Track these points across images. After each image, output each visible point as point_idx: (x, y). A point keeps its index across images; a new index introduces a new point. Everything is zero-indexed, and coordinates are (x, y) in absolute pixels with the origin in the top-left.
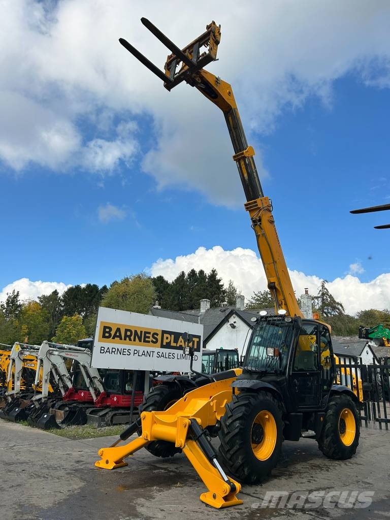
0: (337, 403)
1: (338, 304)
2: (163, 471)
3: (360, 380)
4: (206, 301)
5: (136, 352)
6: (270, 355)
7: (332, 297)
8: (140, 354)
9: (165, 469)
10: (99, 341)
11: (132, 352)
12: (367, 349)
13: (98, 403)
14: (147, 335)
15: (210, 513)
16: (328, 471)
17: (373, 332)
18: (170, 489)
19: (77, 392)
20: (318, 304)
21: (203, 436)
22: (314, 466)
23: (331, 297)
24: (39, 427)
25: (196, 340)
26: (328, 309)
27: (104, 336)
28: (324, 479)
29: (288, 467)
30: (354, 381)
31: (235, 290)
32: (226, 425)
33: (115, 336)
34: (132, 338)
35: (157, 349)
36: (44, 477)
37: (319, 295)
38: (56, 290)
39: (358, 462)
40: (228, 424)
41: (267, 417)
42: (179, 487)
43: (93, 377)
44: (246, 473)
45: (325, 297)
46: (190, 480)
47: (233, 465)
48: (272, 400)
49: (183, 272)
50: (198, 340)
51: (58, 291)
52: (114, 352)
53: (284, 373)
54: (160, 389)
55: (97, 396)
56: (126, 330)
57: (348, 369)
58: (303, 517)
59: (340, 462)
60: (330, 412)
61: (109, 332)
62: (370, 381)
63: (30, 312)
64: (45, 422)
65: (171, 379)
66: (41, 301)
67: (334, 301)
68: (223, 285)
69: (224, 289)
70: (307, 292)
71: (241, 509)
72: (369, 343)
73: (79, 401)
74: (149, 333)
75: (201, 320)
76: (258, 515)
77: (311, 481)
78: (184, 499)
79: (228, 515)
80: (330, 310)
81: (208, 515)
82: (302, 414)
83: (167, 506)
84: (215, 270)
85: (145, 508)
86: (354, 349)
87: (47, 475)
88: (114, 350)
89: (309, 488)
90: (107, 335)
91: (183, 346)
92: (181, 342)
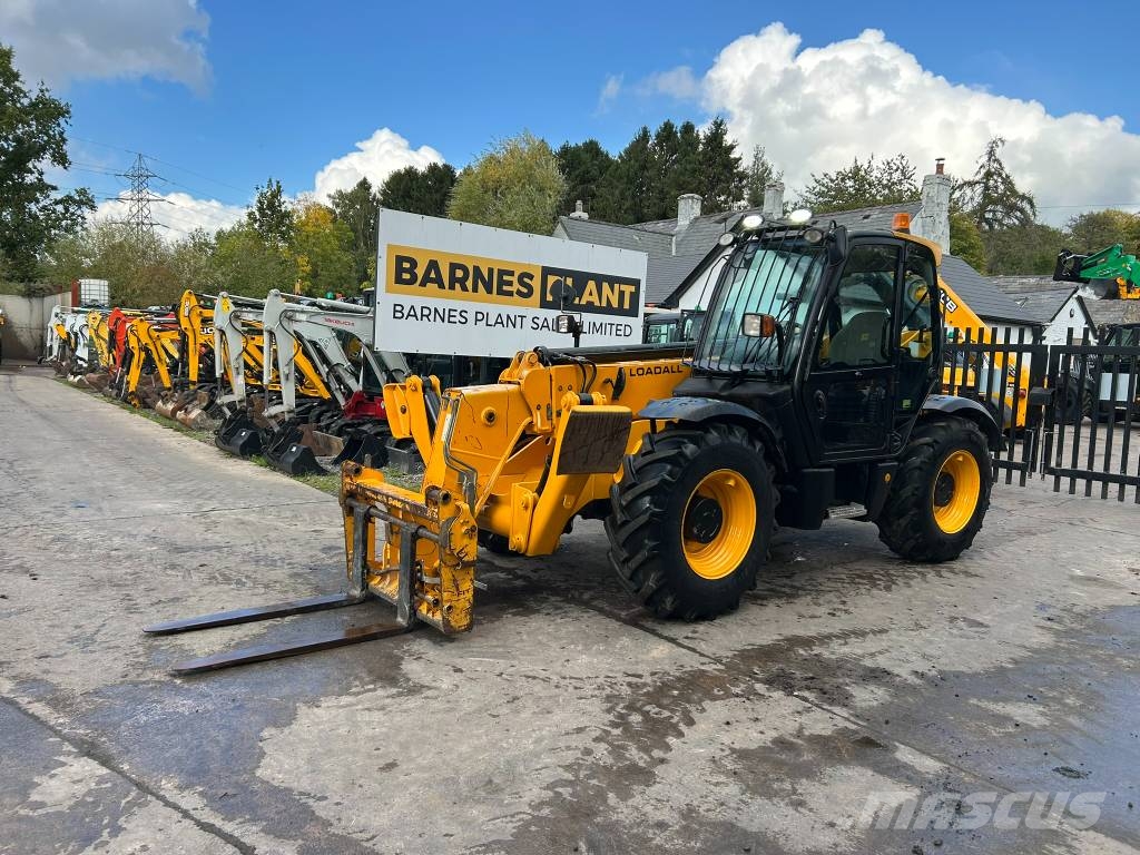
0: (935, 441)
1: (1023, 197)
2: (502, 575)
4: (693, 198)
5: (480, 317)
6: (752, 333)
7: (1010, 182)
8: (492, 322)
9: (508, 571)
10: (387, 291)
11: (471, 317)
12: (1073, 304)
14: (505, 278)
15: (563, 682)
16: (888, 588)
17: (1095, 264)
19: (373, 400)
20: (972, 199)
22: (860, 577)
23: (1007, 181)
24: (284, 471)
25: (628, 289)
26: (994, 212)
27: (399, 280)
29: (794, 577)
31: (767, 171)
32: (620, 505)
33: (426, 280)
34: (469, 284)
35: (532, 310)
36: (239, 582)
37: (977, 178)
38: (365, 179)
39: (971, 570)
40: (624, 503)
41: (732, 483)
43: (395, 370)
44: (668, 607)
45: (991, 182)
46: (553, 599)
47: (638, 590)
48: (745, 443)
49: (645, 128)
50: (633, 289)
51: (369, 180)
52: (428, 316)
53: (788, 378)
56: (453, 267)
57: (1000, 354)
58: (783, 703)
59: (927, 569)
61: (411, 271)
63: (310, 229)
64: (292, 460)
66: (337, 205)
67: (1014, 193)
68: (740, 159)
69: (741, 169)
70: (940, 168)
71: (640, 676)
72: (1080, 293)
73: (377, 418)
74: (511, 273)
75: (678, 245)
76: (676, 692)
77: (838, 613)
78: (517, 645)
79: (603, 689)
80: (999, 215)
81: (557, 687)
82: (832, 470)
83: (472, 661)
84: (722, 121)
85: (422, 662)
86: (1040, 306)
87: (247, 577)
88: (426, 312)
89: (826, 631)
90: (406, 276)
91: (597, 304)
92: (591, 294)
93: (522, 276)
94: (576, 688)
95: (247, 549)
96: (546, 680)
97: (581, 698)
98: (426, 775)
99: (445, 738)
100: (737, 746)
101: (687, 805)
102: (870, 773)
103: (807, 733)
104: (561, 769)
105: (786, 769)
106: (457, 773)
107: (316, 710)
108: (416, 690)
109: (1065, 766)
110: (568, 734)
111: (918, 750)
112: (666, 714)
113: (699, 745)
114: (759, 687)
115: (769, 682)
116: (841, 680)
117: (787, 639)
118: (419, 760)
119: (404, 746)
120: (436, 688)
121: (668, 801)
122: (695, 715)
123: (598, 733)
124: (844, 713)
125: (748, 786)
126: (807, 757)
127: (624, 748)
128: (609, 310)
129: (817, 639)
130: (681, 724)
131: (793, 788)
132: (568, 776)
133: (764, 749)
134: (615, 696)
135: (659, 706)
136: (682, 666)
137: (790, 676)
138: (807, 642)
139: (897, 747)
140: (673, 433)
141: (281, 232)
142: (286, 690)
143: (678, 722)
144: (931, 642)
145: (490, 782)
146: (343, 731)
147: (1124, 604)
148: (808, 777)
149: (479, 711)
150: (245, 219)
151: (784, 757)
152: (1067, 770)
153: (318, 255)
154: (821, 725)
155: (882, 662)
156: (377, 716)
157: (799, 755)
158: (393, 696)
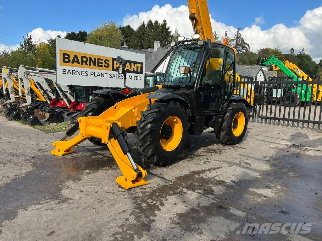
1: (246, 44)
2: (100, 156)
3: (253, 92)
4: (158, 42)
5: (92, 74)
6: (182, 72)
7: (243, 40)
8: (96, 75)
9: (102, 155)
10: (60, 65)
11: (89, 73)
12: (261, 72)
13: (71, 108)
14: (100, 61)
15: (119, 193)
16: (220, 154)
17: (267, 61)
18: (97, 171)
19: (59, 101)
20: (233, 44)
21: (121, 135)
22: (211, 150)
23: (242, 40)
24: (28, 124)
25: (140, 66)
27: (64, 61)
28: (216, 160)
29: (192, 152)
30: (249, 93)
31: (179, 35)
32: (140, 127)
33: (74, 61)
34: (88, 63)
35: (109, 72)
36: (4, 163)
37: (235, 38)
38: (59, 36)
39: (243, 147)
40: (141, 127)
41: (175, 120)
42: (105, 170)
43: (65, 91)
44: (155, 161)
45: (238, 40)
47: (146, 155)
48: (180, 108)
49: (144, 22)
50: (141, 65)
52: (74, 73)
54: (97, 100)
55: (70, 104)
56: (83, 57)
57: (246, 85)
58: (192, 195)
59: (230, 147)
60: (227, 115)
61: (68, 58)
62: (260, 92)
63: (42, 50)
64: (31, 121)
65: (105, 92)
66: (50, 43)
67: (244, 43)
68: (171, 32)
69: (171, 35)
70: (226, 34)
71: (145, 189)
72: (263, 69)
73: (61, 107)
74: (102, 60)
75: (154, 55)
76: (157, 194)
77: (206, 163)
78: (104, 181)
79: (133, 195)
80: (240, 49)
81: (117, 195)
82: (205, 117)
83: (87, 188)
84: (166, 21)
85: (69, 190)
86: (252, 73)
87: (8, 161)
88: (74, 72)
89: (203, 169)
90: (67, 60)
91: (130, 70)
92: (128, 67)
93: (106, 61)
94: (123, 195)
95: (10, 151)
96: (113, 193)
97: (125, 199)
98: (66, 236)
99: (75, 219)
100: (178, 212)
101: (162, 238)
102: (223, 218)
103: (201, 205)
104: (117, 228)
105: (195, 220)
106: (78, 233)
107: (25, 211)
108: (65, 200)
109: (282, 210)
110: (120, 213)
111: (236, 208)
112: (154, 202)
113: (166, 213)
114: (185, 190)
115: (187, 188)
116: (210, 185)
117: (192, 172)
118: (64, 229)
119: (59, 224)
120: (73, 199)
121: (156, 237)
122: (164, 202)
123: (131, 212)
124: (212, 196)
125: (183, 228)
126: (202, 214)
127: (140, 217)
128: (133, 72)
129: (201, 171)
130: (159, 206)
131: (199, 227)
132: (120, 230)
133: (188, 213)
134: (137, 197)
135: (152, 199)
136: (159, 184)
137: (194, 185)
138: (198, 173)
139: (230, 208)
140: (157, 104)
141: (32, 51)
142: (15, 205)
143: (159, 205)
144: (235, 170)
145: (91, 236)
146: (35, 220)
147: (286, 155)
148: (203, 222)
149: (88, 207)
150: (20, 47)
151: (194, 215)
152: (283, 211)
153: (44, 58)
154: (205, 202)
155: (221, 178)
156: (50, 212)
157: (199, 214)
158: (56, 204)
